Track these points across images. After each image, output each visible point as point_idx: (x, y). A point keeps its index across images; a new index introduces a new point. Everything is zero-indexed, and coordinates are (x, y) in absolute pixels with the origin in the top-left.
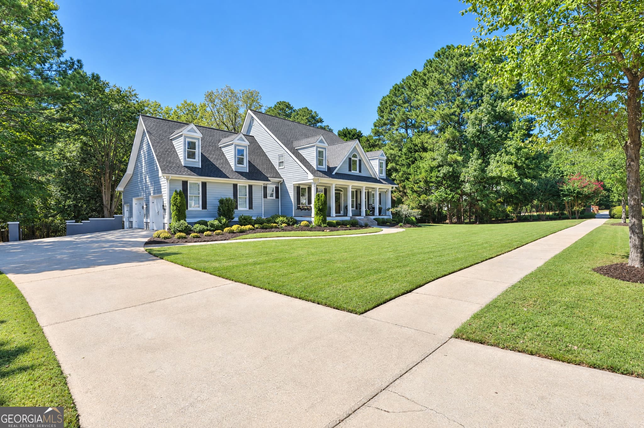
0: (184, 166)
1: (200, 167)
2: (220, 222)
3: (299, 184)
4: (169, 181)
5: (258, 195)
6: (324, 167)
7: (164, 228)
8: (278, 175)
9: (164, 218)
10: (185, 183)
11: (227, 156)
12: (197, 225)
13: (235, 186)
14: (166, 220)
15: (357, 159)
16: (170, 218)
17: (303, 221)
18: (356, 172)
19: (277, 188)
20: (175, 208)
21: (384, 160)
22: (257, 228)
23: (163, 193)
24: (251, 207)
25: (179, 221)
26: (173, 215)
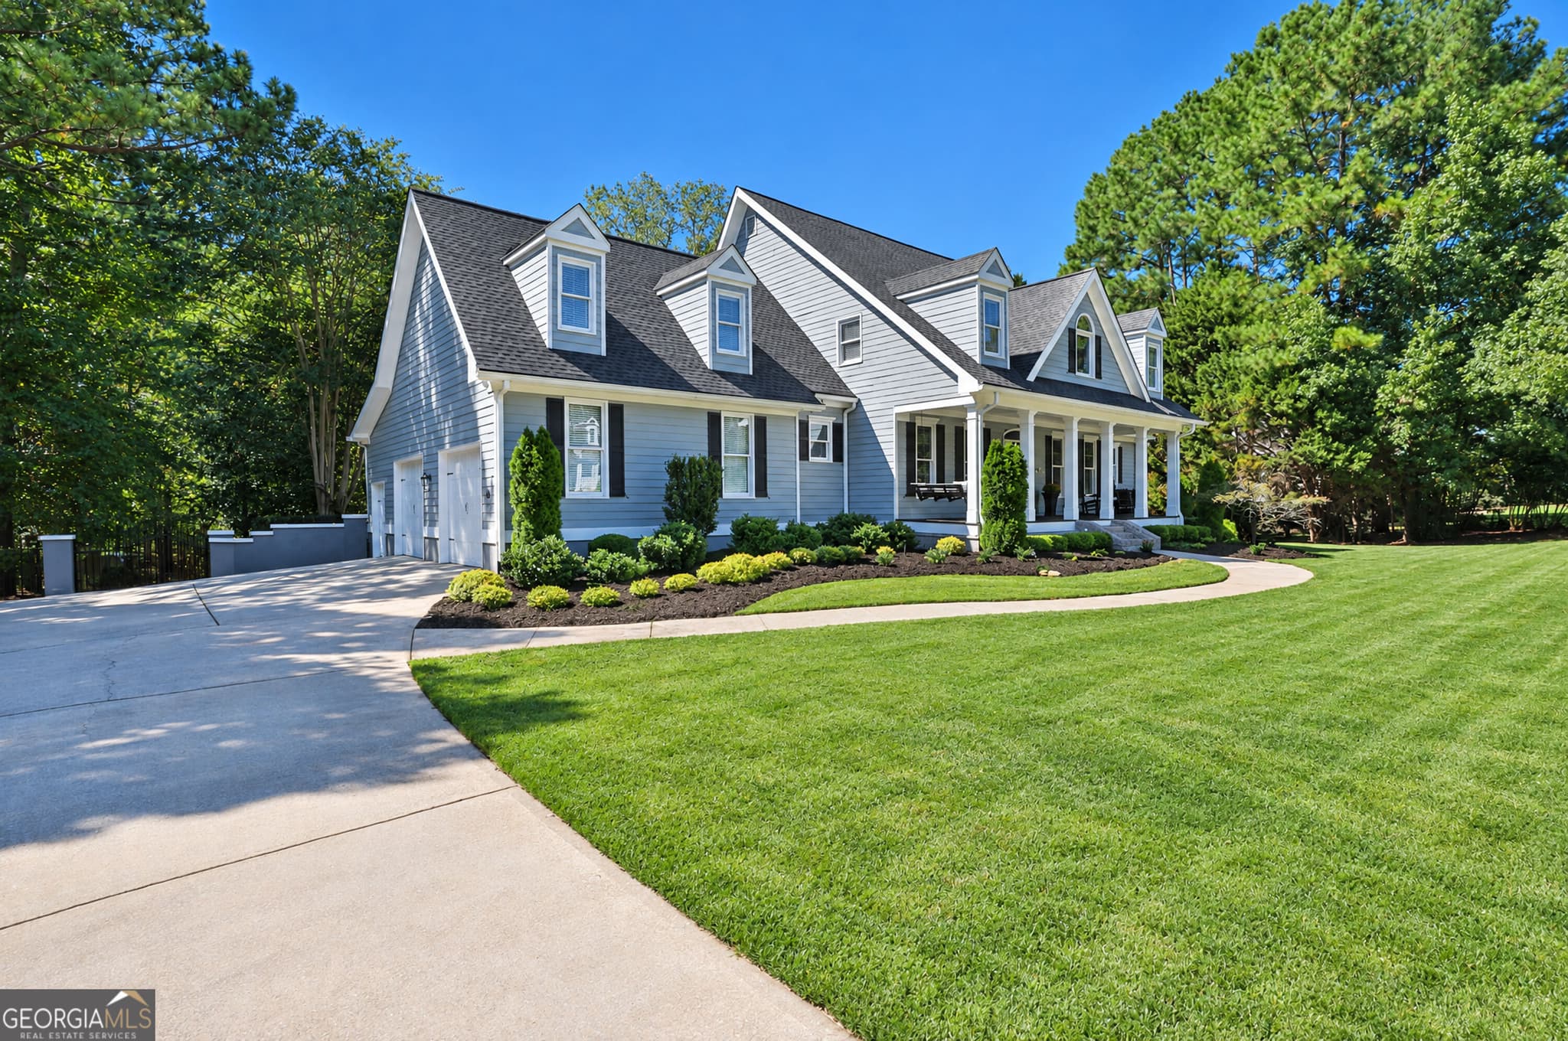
0: (553, 350)
1: (604, 354)
2: (679, 540)
3: (913, 415)
4: (501, 400)
5: (783, 446)
6: (1002, 357)
7: (487, 565)
8: (838, 387)
9: (485, 527)
10: (555, 406)
11: (685, 325)
12: (601, 552)
13: (714, 419)
14: (494, 533)
15: (1091, 336)
16: (508, 525)
17: (945, 536)
18: (1087, 378)
19: (838, 429)
20: (523, 491)
21: (1159, 342)
22: (802, 563)
23: (483, 439)
24: (761, 489)
25: (539, 538)
26: (516, 517)
